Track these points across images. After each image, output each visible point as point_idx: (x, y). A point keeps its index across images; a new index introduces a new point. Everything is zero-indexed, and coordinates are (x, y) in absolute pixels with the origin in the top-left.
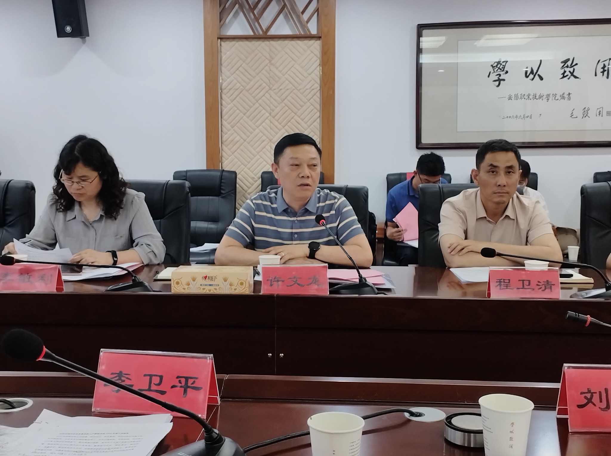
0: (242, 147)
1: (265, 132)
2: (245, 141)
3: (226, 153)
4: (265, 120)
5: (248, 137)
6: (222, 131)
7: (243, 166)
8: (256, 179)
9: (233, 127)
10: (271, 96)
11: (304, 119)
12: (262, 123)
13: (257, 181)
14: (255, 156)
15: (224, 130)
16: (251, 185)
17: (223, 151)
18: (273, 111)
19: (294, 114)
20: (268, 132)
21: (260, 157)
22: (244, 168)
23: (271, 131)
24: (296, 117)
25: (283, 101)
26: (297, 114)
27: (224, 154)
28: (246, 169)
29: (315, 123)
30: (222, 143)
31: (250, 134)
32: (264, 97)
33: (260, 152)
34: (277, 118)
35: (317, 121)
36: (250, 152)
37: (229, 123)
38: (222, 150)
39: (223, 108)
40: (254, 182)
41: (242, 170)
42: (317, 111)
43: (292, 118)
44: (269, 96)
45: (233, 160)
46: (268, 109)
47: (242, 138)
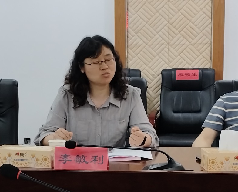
0: (144, 50)
1: (164, 37)
2: (147, 44)
3: (131, 55)
4: (164, 27)
5: (149, 41)
6: (127, 37)
7: (145, 66)
8: (156, 76)
9: (136, 33)
10: (169, 7)
11: (197, 26)
12: (161, 29)
13: (156, 77)
14: (155, 57)
15: (130, 36)
16: (152, 81)
17: (128, 54)
18: (171, 19)
19: (189, 22)
20: (166, 36)
21: (159, 58)
22: (146, 67)
23: (169, 35)
24: (191, 24)
25: (179, 11)
26: (192, 21)
27: (129, 56)
28: (147, 68)
29: (207, 28)
30: (127, 47)
31: (151, 39)
32: (163, 7)
33: (159, 53)
34: (174, 24)
35: (208, 26)
36: (151, 54)
37: (133, 30)
38: (127, 52)
39: (129, 18)
40: (153, 78)
41: (144, 69)
42: (208, 18)
43: (187, 25)
44: (168, 7)
45: (137, 60)
46: (167, 17)
47: (144, 42)
